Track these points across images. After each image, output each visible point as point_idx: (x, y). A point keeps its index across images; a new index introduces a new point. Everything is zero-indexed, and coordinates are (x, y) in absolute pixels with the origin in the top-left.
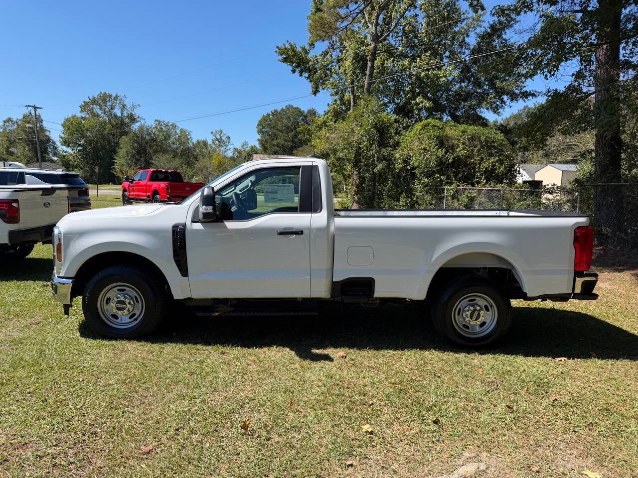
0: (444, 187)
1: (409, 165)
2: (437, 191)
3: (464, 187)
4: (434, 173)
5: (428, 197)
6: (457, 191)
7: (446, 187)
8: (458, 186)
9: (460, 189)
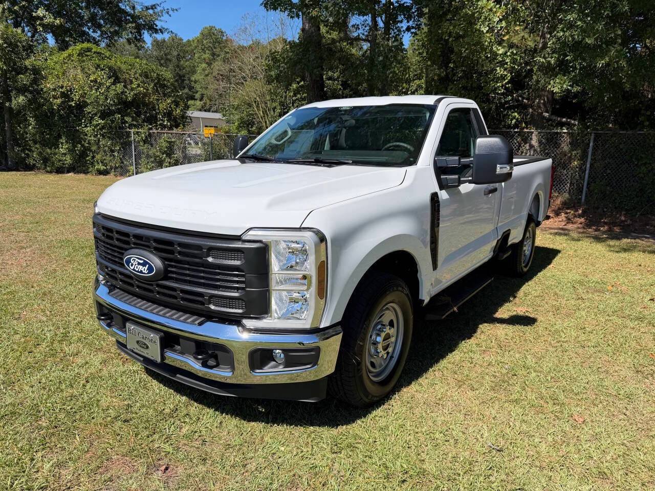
0: (128, 130)
1: (73, 100)
2: (119, 135)
3: (158, 131)
4: (112, 113)
5: (105, 143)
6: (150, 135)
7: (132, 131)
8: (151, 129)
9: (154, 133)
